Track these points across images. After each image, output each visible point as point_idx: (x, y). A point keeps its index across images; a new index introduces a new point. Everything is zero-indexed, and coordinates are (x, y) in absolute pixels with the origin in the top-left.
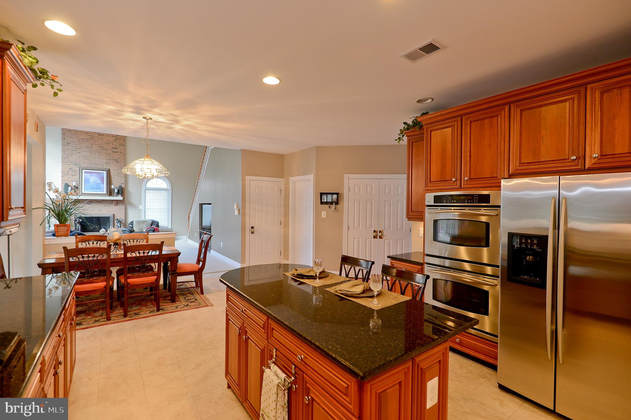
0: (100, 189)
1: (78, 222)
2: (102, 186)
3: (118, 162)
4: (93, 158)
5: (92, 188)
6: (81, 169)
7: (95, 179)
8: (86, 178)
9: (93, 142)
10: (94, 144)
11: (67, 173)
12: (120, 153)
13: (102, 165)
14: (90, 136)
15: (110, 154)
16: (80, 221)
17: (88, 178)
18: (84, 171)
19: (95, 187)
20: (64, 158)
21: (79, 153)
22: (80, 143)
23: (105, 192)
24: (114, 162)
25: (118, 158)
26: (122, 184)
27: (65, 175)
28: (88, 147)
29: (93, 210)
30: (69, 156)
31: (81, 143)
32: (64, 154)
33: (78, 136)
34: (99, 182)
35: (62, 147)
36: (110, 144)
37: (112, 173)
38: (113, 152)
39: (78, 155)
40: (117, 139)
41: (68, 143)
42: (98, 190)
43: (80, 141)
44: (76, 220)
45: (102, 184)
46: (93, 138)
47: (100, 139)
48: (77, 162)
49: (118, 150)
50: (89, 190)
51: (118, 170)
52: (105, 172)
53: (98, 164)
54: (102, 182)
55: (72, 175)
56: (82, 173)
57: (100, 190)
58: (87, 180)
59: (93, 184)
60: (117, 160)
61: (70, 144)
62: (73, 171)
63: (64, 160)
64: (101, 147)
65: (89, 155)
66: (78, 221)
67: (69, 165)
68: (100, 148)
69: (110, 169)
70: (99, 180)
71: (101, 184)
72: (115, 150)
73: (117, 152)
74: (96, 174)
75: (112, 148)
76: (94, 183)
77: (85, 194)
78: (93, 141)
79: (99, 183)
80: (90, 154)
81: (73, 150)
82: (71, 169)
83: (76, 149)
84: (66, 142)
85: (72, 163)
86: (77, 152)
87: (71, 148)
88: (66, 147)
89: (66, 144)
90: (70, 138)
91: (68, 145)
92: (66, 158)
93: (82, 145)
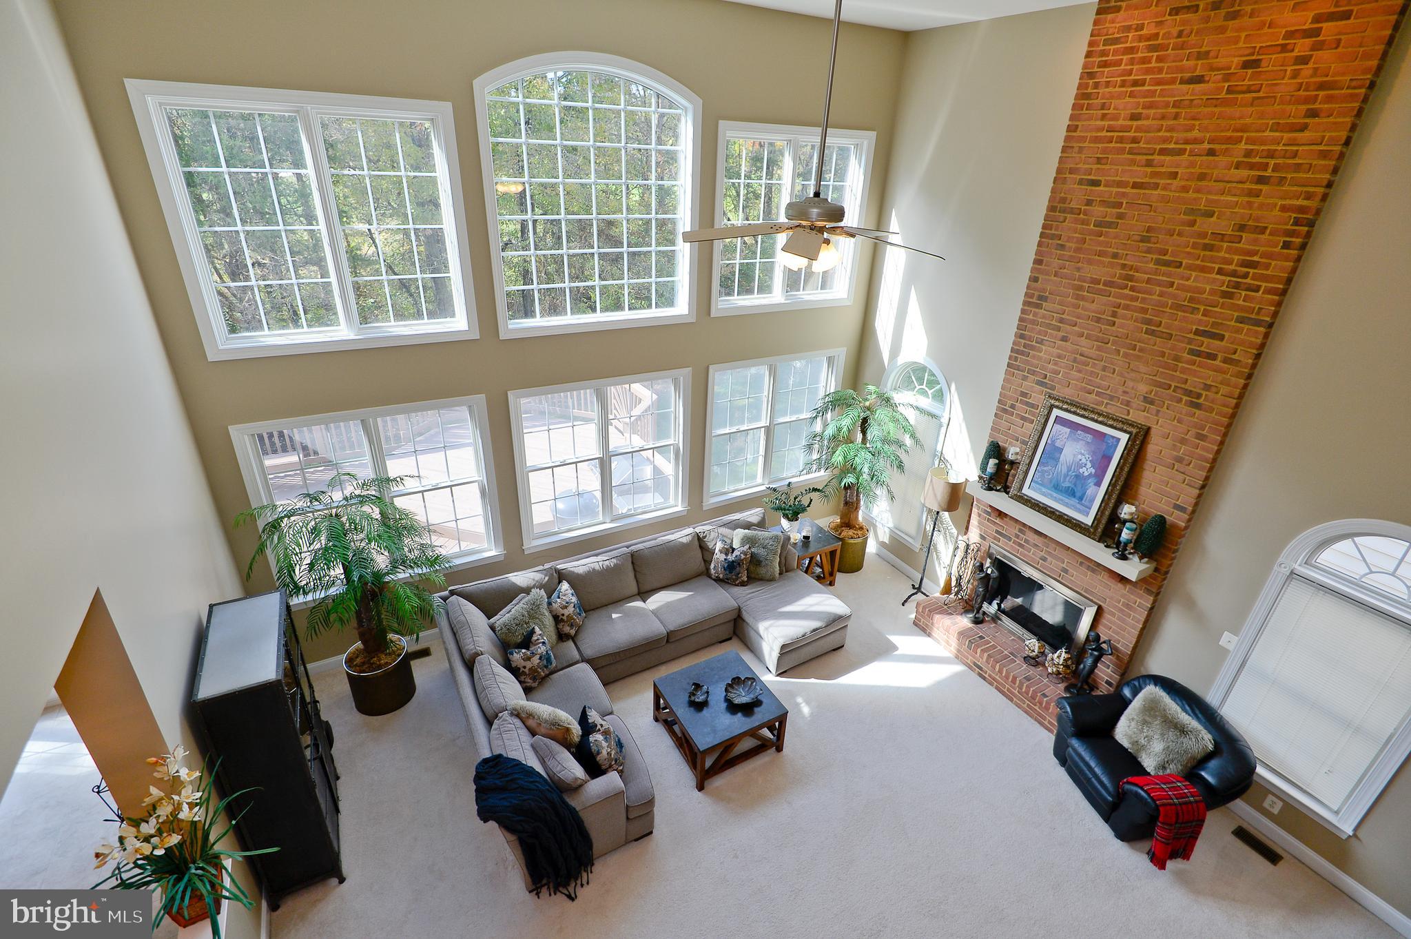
0: (1081, 499)
2: (1091, 489)
3: (1198, 406)
4: (1104, 369)
5: (1057, 488)
6: (1048, 404)
7: (1080, 457)
8: (1053, 442)
9: (1125, 297)
10: (1127, 307)
11: (1013, 406)
12: (1225, 361)
13: (1128, 404)
14: (1124, 266)
15: (1177, 359)
17: (1058, 444)
18: (1055, 412)
19: (1067, 484)
20: (1017, 352)
21: (1064, 339)
22: (1078, 297)
23: (1088, 520)
24: (1180, 401)
25: (1207, 387)
26: (1177, 507)
27: (1005, 411)
28: (1098, 320)
29: (1044, 559)
30: (1032, 348)
31: (1083, 298)
32: (1022, 336)
33: (1078, 269)
34: (1088, 470)
35: (1023, 311)
36: (1194, 310)
37: (1152, 449)
38: (1192, 352)
39: (1058, 348)
40: (1237, 286)
41: (1040, 298)
42: (1074, 501)
43: (1081, 288)
45: (1092, 484)
46: (1130, 278)
47: (1160, 284)
48: (1048, 375)
49: (1223, 343)
50: (1044, 490)
51: (1183, 441)
52: (1124, 438)
53: (1112, 398)
54: (1096, 475)
55: (1023, 418)
56: (1047, 419)
57: (1078, 506)
58: (1053, 453)
59: (1064, 470)
60: (1199, 396)
61: (1046, 299)
62: (1027, 404)
63: (1016, 358)
64: (1149, 322)
65: (1093, 352)
67: (1025, 378)
68: (1145, 327)
69: (1153, 432)
70: (1089, 465)
71: (1091, 481)
72: (1208, 345)
73: (1213, 357)
74: (1089, 437)
75: (1197, 332)
76: (1069, 470)
77: (1029, 499)
78: (1126, 291)
79: (1086, 474)
80: (1099, 349)
81: (1049, 326)
82: (1024, 394)
83: (1061, 321)
84: (1037, 293)
85: (1034, 373)
86: (1061, 334)
87: (1044, 317)
88: (1033, 310)
89: (1034, 300)
90: (1052, 277)
91: (1039, 306)
92: (1022, 353)
93: (1084, 309)
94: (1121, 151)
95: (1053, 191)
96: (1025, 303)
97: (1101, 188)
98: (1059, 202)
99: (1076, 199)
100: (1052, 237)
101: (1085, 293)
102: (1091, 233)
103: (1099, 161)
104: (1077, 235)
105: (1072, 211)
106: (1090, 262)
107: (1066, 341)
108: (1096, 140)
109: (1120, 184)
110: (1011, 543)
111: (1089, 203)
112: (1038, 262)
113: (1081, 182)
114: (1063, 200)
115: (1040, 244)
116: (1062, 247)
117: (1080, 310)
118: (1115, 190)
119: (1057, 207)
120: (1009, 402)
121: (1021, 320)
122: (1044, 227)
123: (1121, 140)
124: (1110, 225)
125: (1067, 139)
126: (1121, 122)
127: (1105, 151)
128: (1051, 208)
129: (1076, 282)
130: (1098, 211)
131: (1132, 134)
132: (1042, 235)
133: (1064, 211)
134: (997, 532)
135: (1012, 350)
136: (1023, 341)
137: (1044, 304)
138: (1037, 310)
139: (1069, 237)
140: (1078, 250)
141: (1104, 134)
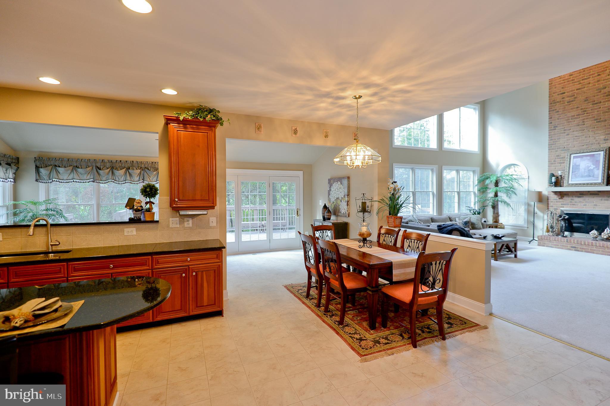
0: (593, 176)
1: (562, 219)
2: (596, 172)
4: (586, 137)
6: (569, 154)
7: (587, 165)
8: (575, 164)
10: (587, 119)
11: (555, 161)
13: (599, 143)
14: (582, 109)
16: (565, 218)
17: (577, 164)
18: (572, 156)
19: (586, 174)
20: (551, 144)
21: (568, 135)
23: (599, 181)
27: (552, 164)
28: (579, 125)
29: (585, 205)
30: (556, 141)
31: (570, 122)
32: (551, 140)
33: (566, 115)
34: (592, 167)
35: (549, 133)
39: (566, 138)
41: (554, 127)
42: (591, 178)
43: (568, 119)
44: (560, 216)
46: (585, 111)
47: (596, 109)
48: (565, 147)
50: (578, 179)
52: (602, 153)
53: (591, 144)
55: (560, 163)
56: (570, 159)
57: (593, 178)
58: (576, 167)
59: (583, 170)
61: (557, 127)
62: (560, 158)
63: (551, 147)
64: (597, 119)
65: (580, 134)
66: (563, 217)
67: (556, 151)
68: (596, 121)
70: (592, 165)
71: (595, 170)
74: (589, 158)
76: (585, 170)
77: (572, 184)
78: (585, 115)
81: (561, 133)
82: (558, 156)
83: (565, 130)
84: (553, 126)
85: (559, 148)
86: (566, 134)
87: (558, 131)
88: (553, 131)
89: (553, 128)
90: (557, 120)
91: (555, 129)
92: (553, 144)
93: (572, 124)
94: (570, 84)
95: (549, 100)
96: (549, 130)
97: (566, 94)
98: (553, 102)
99: (559, 98)
100: (553, 110)
101: (571, 120)
102: (567, 105)
103: (563, 88)
104: (562, 107)
105: (558, 102)
106: (569, 112)
107: (569, 135)
108: (560, 84)
109: (572, 91)
110: (569, 206)
111: (563, 98)
112: (550, 118)
113: (558, 95)
114: (554, 100)
115: (549, 114)
116: (558, 112)
117: (571, 125)
118: (571, 93)
119: (552, 103)
120: (553, 161)
121: (549, 135)
122: (549, 109)
123: (568, 81)
124: (572, 101)
125: (550, 87)
126: (566, 78)
127: (563, 85)
128: (550, 104)
129: (566, 119)
130: (567, 99)
131: (571, 79)
132: (549, 111)
133: (555, 103)
134: (562, 204)
135: (549, 145)
136: (552, 141)
137: (556, 128)
138: (555, 131)
139: (559, 109)
140: (563, 111)
141: (562, 82)
